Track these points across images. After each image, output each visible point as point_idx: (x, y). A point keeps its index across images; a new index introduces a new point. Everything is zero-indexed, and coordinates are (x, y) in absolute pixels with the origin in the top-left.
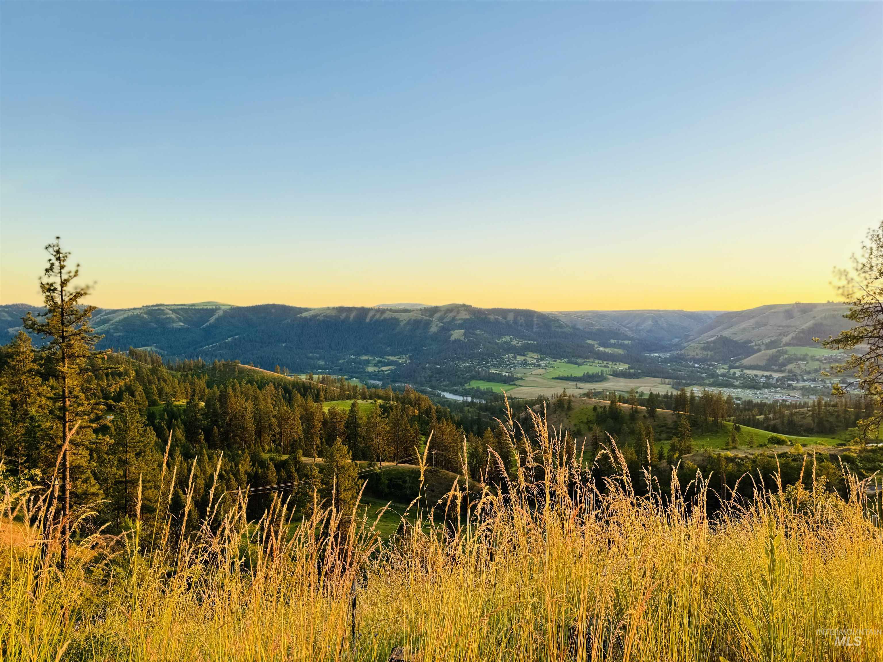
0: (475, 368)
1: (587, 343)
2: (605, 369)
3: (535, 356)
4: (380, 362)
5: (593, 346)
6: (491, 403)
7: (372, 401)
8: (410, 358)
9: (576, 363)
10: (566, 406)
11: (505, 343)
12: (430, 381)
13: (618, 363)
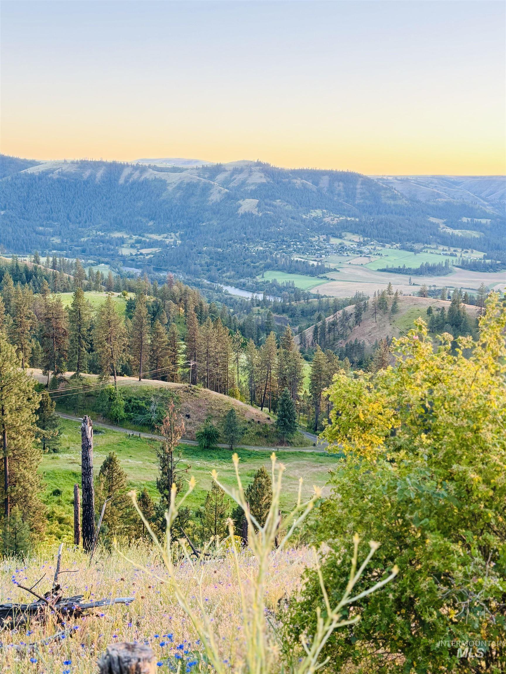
0: (271, 253)
1: (429, 221)
2: (451, 258)
3: (357, 238)
4: (138, 242)
5: (438, 225)
6: (289, 301)
7: (120, 294)
8: (182, 237)
9: (412, 250)
10: (390, 307)
11: (315, 219)
12: (208, 271)
13: (469, 251)
